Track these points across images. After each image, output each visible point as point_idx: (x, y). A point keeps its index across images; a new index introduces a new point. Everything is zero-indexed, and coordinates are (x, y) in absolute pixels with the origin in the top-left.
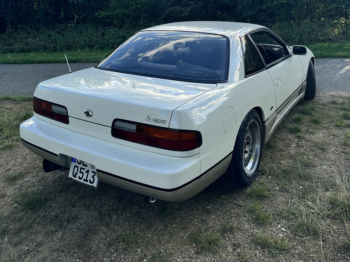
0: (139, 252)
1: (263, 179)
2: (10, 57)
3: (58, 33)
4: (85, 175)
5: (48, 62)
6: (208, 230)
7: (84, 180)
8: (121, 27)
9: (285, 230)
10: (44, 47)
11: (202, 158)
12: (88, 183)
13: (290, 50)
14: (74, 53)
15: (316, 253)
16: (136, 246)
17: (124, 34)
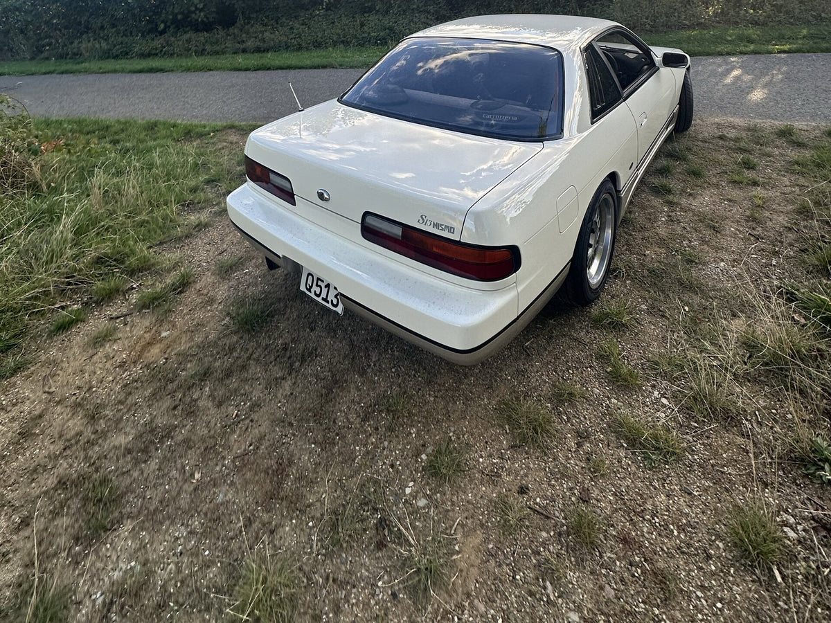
0: (414, 435)
1: (616, 286)
2: (240, 60)
3: (303, 24)
4: (325, 291)
5: (289, 68)
6: (529, 394)
7: (323, 299)
8: (387, 14)
9: (668, 403)
10: (286, 45)
11: (520, 289)
12: (329, 306)
13: (657, 58)
14: (324, 53)
15: (733, 465)
16: (409, 422)
17: (391, 23)
